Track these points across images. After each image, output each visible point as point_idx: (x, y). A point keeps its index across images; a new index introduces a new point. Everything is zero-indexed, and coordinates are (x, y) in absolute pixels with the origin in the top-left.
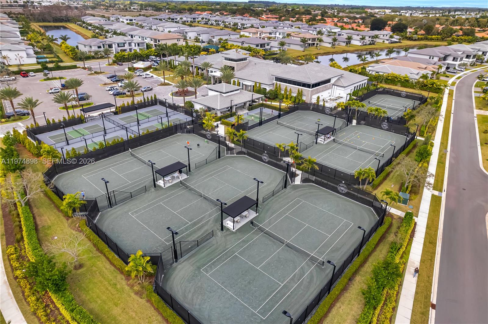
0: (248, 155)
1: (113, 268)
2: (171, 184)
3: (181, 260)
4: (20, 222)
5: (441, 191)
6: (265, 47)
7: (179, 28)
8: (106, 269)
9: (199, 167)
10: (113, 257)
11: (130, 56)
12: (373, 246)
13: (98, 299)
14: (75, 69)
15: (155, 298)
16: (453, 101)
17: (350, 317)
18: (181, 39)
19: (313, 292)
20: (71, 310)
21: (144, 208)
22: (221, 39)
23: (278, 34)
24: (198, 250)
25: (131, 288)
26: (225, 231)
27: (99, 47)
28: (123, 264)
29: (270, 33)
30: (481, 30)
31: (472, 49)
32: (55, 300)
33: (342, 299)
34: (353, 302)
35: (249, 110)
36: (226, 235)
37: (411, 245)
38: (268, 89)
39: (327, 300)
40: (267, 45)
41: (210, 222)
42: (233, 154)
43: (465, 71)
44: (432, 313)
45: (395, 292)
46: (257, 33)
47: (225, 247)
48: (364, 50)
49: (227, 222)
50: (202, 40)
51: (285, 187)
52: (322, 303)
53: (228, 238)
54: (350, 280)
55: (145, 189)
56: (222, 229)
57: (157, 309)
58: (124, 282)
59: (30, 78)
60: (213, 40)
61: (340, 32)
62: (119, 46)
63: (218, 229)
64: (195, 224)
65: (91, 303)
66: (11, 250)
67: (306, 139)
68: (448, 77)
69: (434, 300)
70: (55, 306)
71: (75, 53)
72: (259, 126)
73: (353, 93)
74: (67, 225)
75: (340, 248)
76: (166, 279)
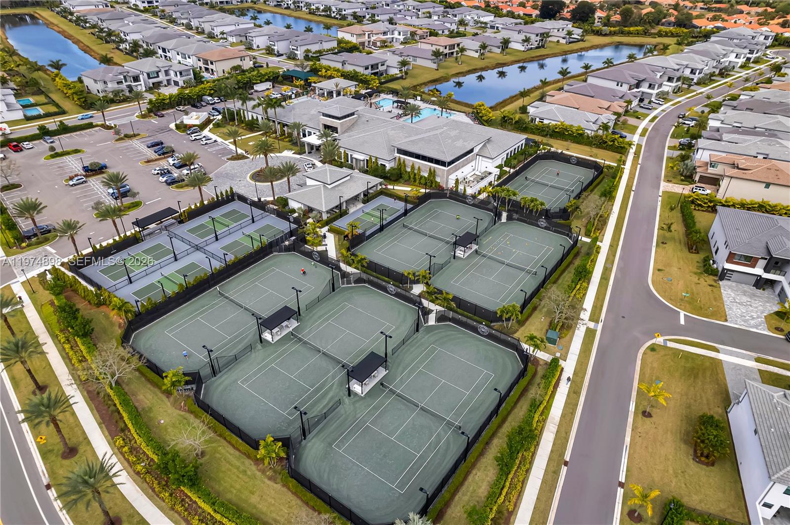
0: (369, 284)
1: (237, 453)
2: (280, 337)
3: (309, 437)
4: (115, 405)
5: (597, 322)
6: (378, 68)
7: (237, 25)
8: (231, 454)
9: (311, 306)
10: (237, 441)
11: (173, 99)
12: (513, 405)
13: (232, 489)
14: (91, 130)
15: (292, 482)
16: (639, 166)
17: (485, 483)
18: (246, 58)
19: (450, 460)
20: (212, 503)
21: (255, 374)
22: (308, 51)
23: (396, 33)
24: (326, 423)
25: (262, 473)
26: (352, 396)
27: (119, 83)
28: (250, 449)
29: (385, 33)
30: (705, 7)
31: (677, 64)
32: (189, 494)
33: (478, 465)
34: (489, 468)
35: (364, 202)
36: (354, 402)
37: (554, 397)
38: (388, 166)
39: (463, 467)
40: (382, 65)
41: (335, 386)
42: (351, 284)
43: (665, 104)
44: (564, 469)
45: (531, 454)
46: (364, 34)
47: (355, 417)
48: (527, 60)
49: (354, 386)
50: (278, 52)
51: (417, 330)
52: (458, 471)
53: (357, 405)
54: (487, 444)
55: (250, 348)
56: (349, 395)
57: (295, 494)
58: (254, 468)
59: (25, 153)
60: (296, 52)
61: (494, 23)
62: (149, 78)
63: (345, 395)
64: (317, 391)
65: (227, 493)
66: (120, 442)
67: (441, 252)
68: (639, 118)
69: (567, 457)
70: (191, 500)
71: (83, 98)
72: (380, 232)
73: (505, 162)
74: (169, 404)
75: (479, 407)
76: (298, 460)
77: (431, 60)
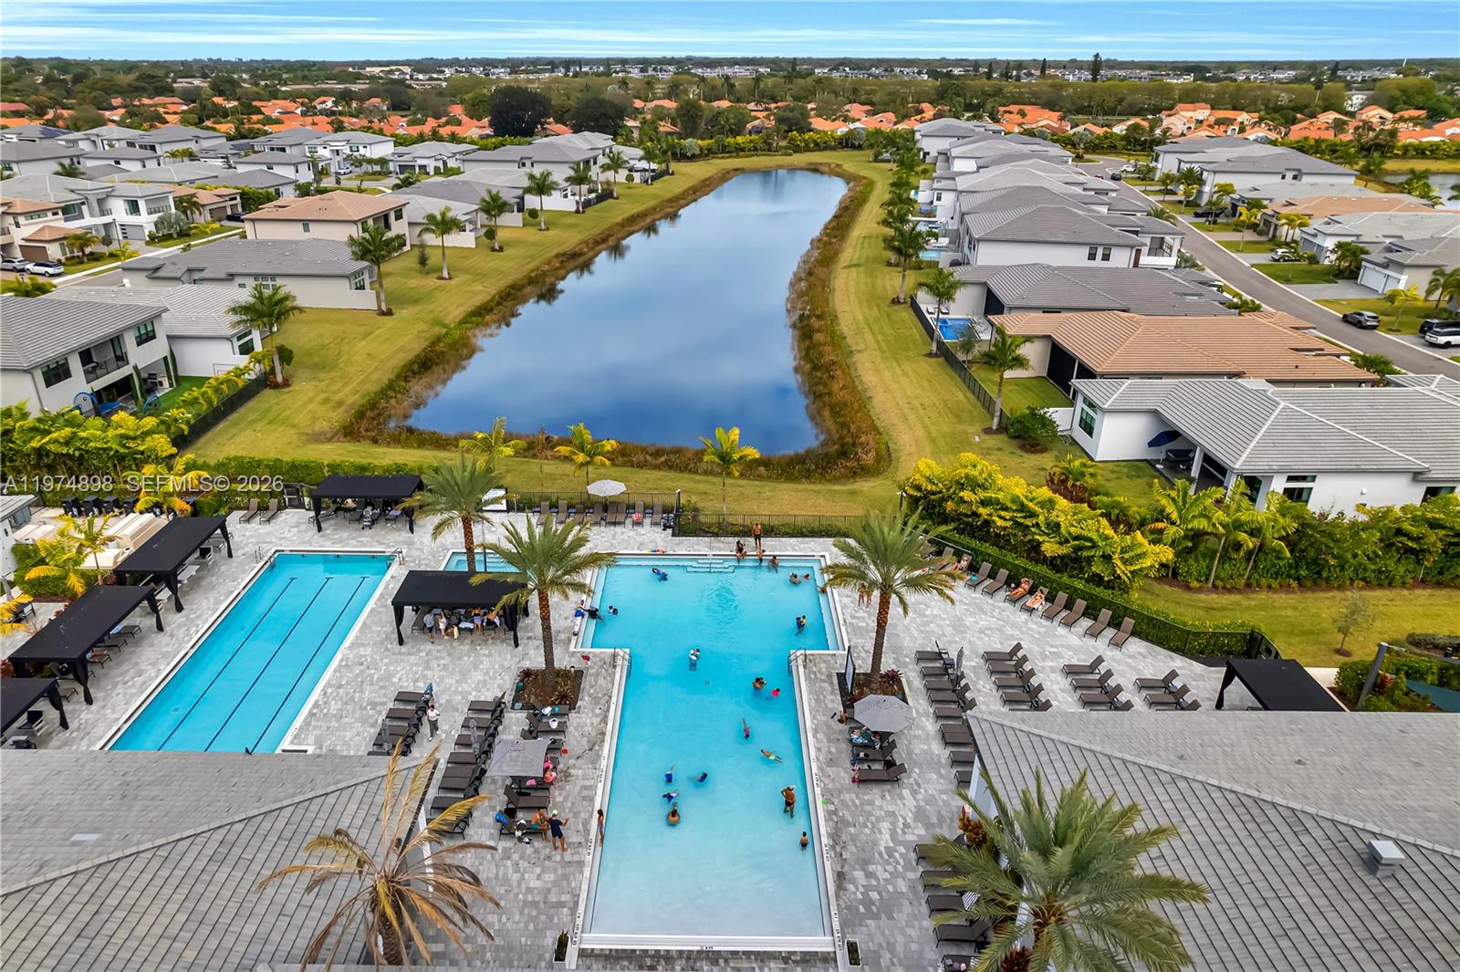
23: (118, 206)
29: (67, 211)
40: (141, 341)
77: (348, 277)
